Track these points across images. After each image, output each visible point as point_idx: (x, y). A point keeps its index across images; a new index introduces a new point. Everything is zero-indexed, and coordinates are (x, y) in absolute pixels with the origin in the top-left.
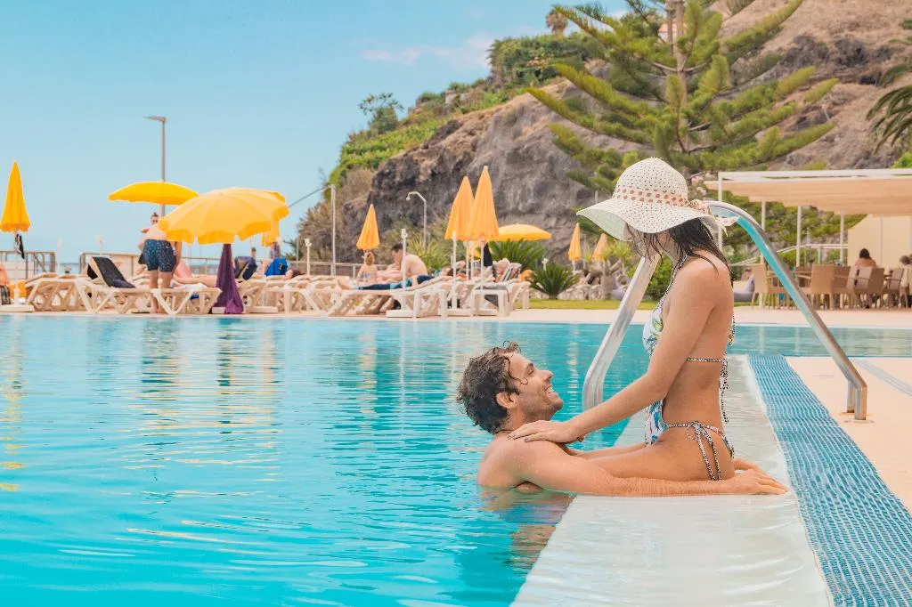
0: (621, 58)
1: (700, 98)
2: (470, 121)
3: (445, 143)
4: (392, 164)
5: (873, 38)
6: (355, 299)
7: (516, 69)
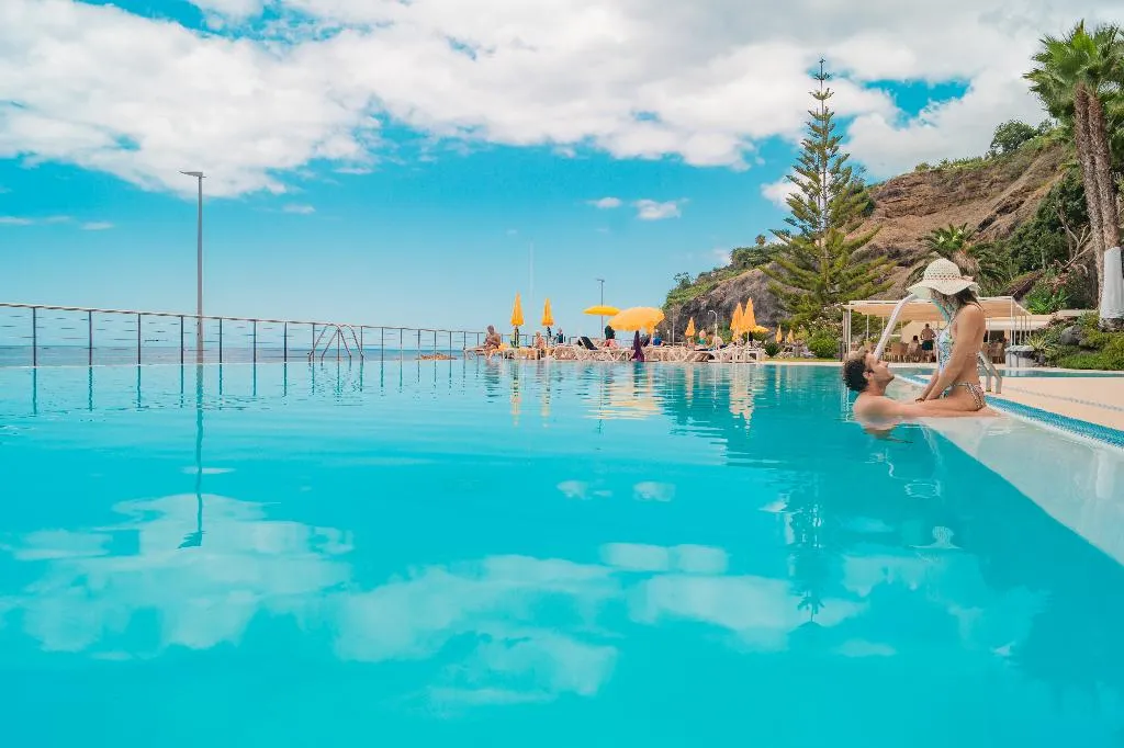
0: (799, 254)
1: (836, 269)
2: (723, 284)
3: (713, 293)
4: (690, 303)
5: (903, 246)
6: (692, 356)
7: (743, 262)
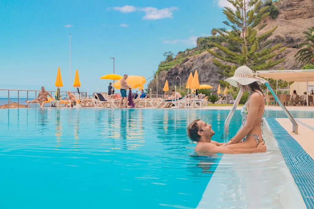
0: (231, 42)
1: (251, 52)
2: (191, 58)
3: (185, 64)
4: (172, 69)
5: (296, 36)
6: (163, 104)
7: (203, 45)
